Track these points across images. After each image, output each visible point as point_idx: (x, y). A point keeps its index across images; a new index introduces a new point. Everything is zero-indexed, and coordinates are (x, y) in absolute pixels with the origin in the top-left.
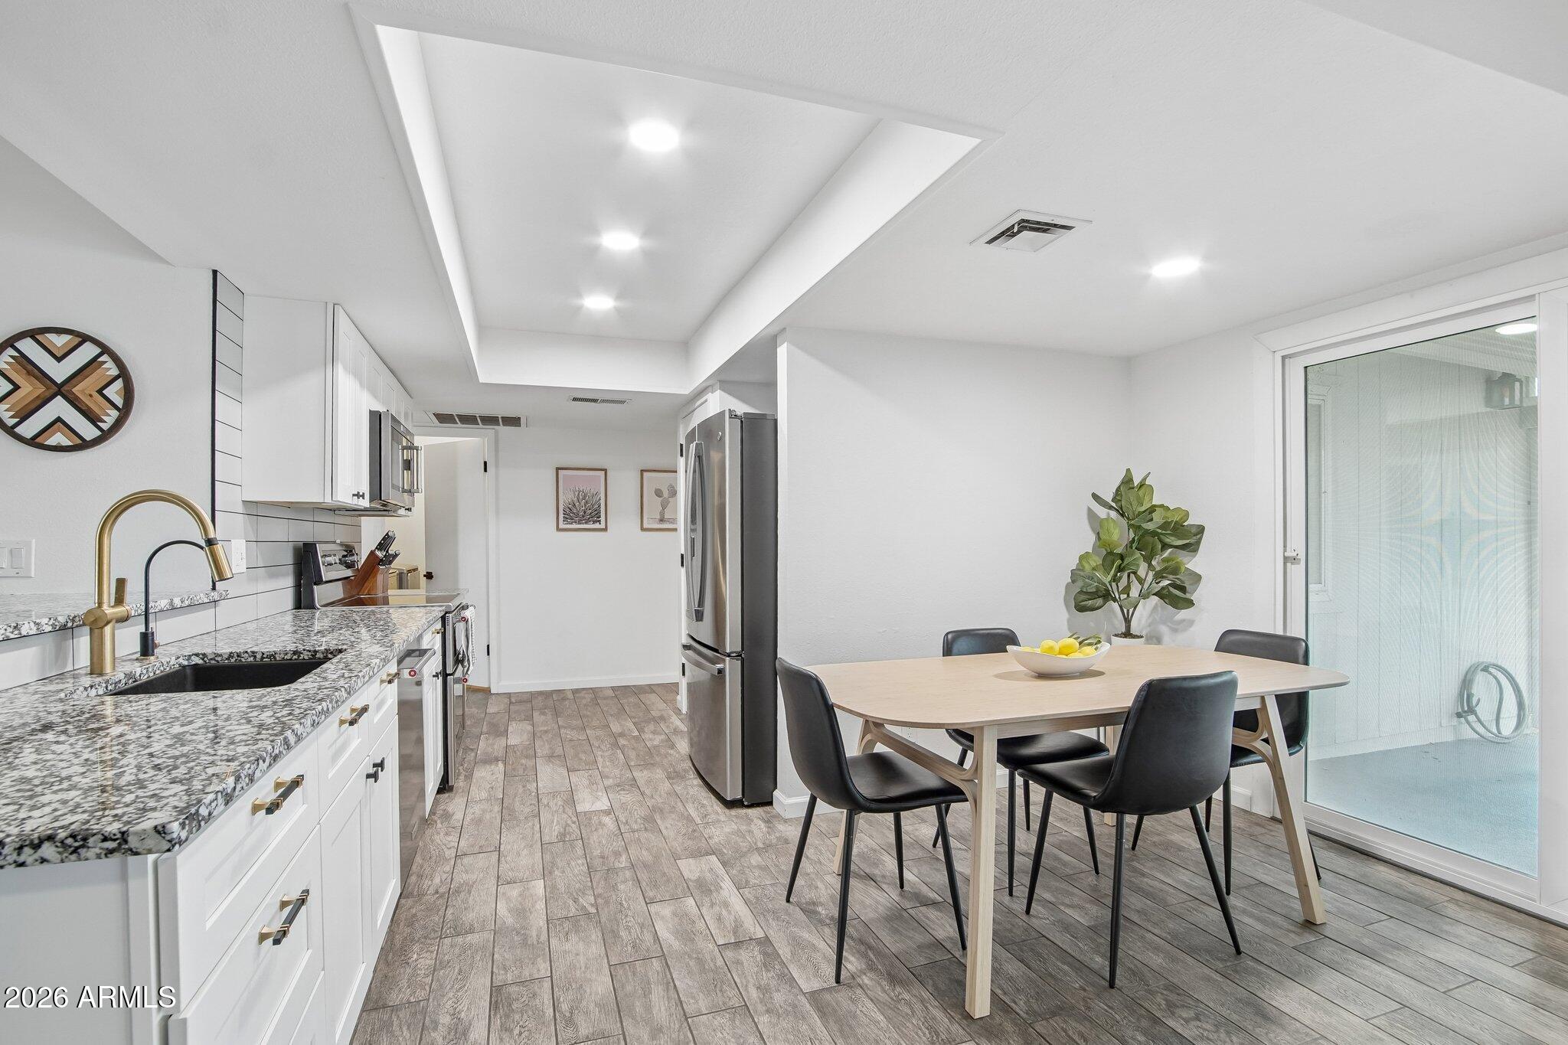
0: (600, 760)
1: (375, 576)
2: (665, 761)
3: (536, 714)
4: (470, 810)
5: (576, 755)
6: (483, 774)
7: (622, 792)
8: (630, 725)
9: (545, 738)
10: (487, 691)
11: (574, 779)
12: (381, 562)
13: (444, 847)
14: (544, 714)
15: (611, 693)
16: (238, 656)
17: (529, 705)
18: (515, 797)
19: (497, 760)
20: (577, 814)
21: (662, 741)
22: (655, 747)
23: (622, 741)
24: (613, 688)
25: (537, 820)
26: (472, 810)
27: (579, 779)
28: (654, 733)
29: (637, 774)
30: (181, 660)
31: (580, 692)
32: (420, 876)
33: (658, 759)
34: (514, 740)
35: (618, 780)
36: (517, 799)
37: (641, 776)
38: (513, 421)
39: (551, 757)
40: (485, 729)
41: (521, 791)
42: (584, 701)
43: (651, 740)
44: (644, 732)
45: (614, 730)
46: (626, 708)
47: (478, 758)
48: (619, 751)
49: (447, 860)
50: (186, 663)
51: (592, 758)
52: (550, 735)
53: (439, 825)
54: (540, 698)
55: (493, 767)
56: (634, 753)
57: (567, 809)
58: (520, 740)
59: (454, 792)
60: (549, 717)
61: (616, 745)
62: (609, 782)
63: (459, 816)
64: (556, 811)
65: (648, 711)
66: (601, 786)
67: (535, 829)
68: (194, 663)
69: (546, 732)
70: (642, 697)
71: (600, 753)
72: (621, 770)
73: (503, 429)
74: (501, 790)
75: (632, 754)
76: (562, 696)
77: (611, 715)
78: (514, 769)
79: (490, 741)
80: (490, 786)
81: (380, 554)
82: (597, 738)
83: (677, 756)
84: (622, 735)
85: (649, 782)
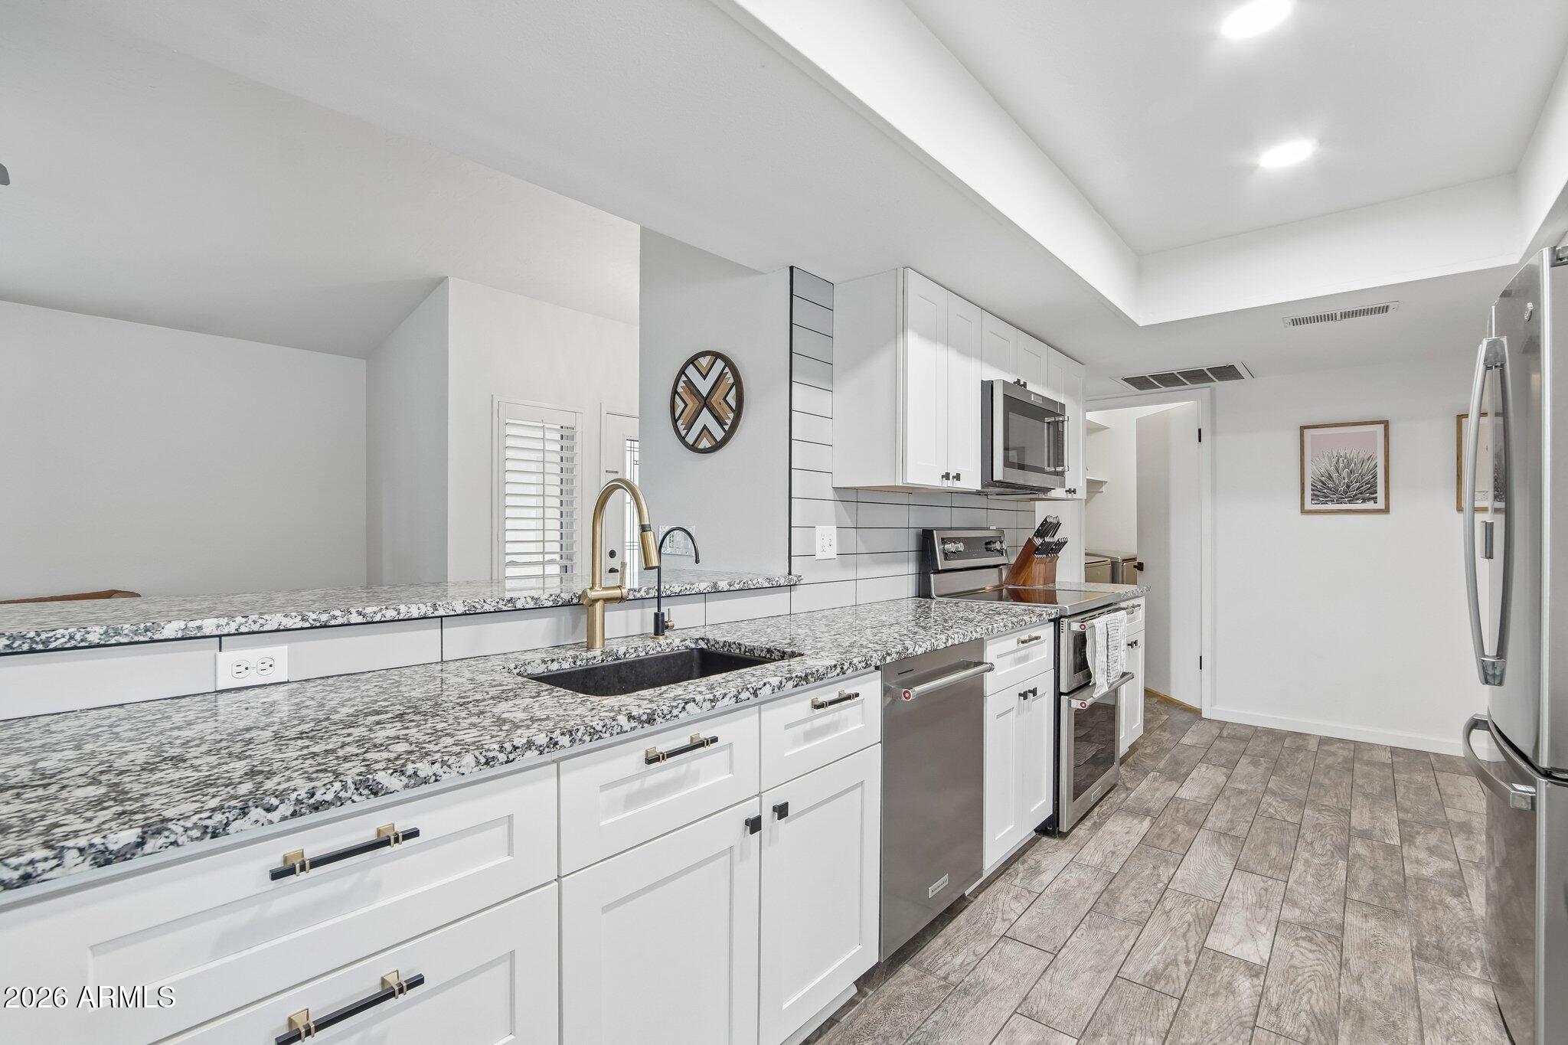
0: (1299, 866)
1: (1030, 565)
2: (1427, 917)
3: (1244, 761)
4: (1065, 876)
5: (1264, 845)
6: (1118, 829)
7: (1304, 944)
8: (1391, 821)
9: (1233, 801)
10: (1196, 713)
11: (1237, 885)
12: (1037, 550)
13: (1000, 915)
14: (1255, 763)
15: (1386, 757)
16: (730, 646)
17: (1242, 746)
18: (1133, 879)
19: (1147, 813)
20: (1202, 949)
21: (1442, 873)
22: (1419, 879)
23: (1359, 847)
24: (1394, 751)
25: (1136, 930)
26: (1067, 877)
27: (1245, 889)
28: (1431, 851)
29: (1352, 919)
30: (688, 643)
31: (1332, 744)
32: (947, 943)
33: (1412, 905)
34: (1189, 791)
35: (1310, 918)
36: (1133, 884)
37: (1359, 926)
38: (1227, 373)
39: (1223, 834)
40: (1162, 764)
41: (1147, 872)
42: (1330, 760)
43: (1418, 862)
44: (1411, 843)
45: (1354, 823)
46: (1401, 790)
47: (1128, 802)
48: (1342, 864)
49: (990, 936)
50: (693, 646)
51: (1287, 860)
52: (1244, 800)
53: (1017, 881)
54: (1265, 739)
55: (1135, 821)
56: (1370, 877)
57: (1192, 934)
58: (1195, 794)
59: (1066, 841)
60: (1261, 770)
61: (1343, 850)
62: (1291, 914)
63: (1046, 878)
64: (1174, 930)
65: (1442, 805)
66: (1273, 916)
67: (1125, 945)
68: (700, 647)
69: (1241, 792)
70: (1444, 778)
71: (1307, 855)
72: (1326, 901)
73: (1219, 385)
74: (1122, 860)
75: (1365, 878)
76: (1300, 742)
77: (1365, 795)
78: (1159, 836)
79: (1157, 784)
80: (1112, 849)
81: (1038, 541)
82: (1317, 827)
83: (1462, 914)
84: (1365, 835)
85: (1369, 945)
